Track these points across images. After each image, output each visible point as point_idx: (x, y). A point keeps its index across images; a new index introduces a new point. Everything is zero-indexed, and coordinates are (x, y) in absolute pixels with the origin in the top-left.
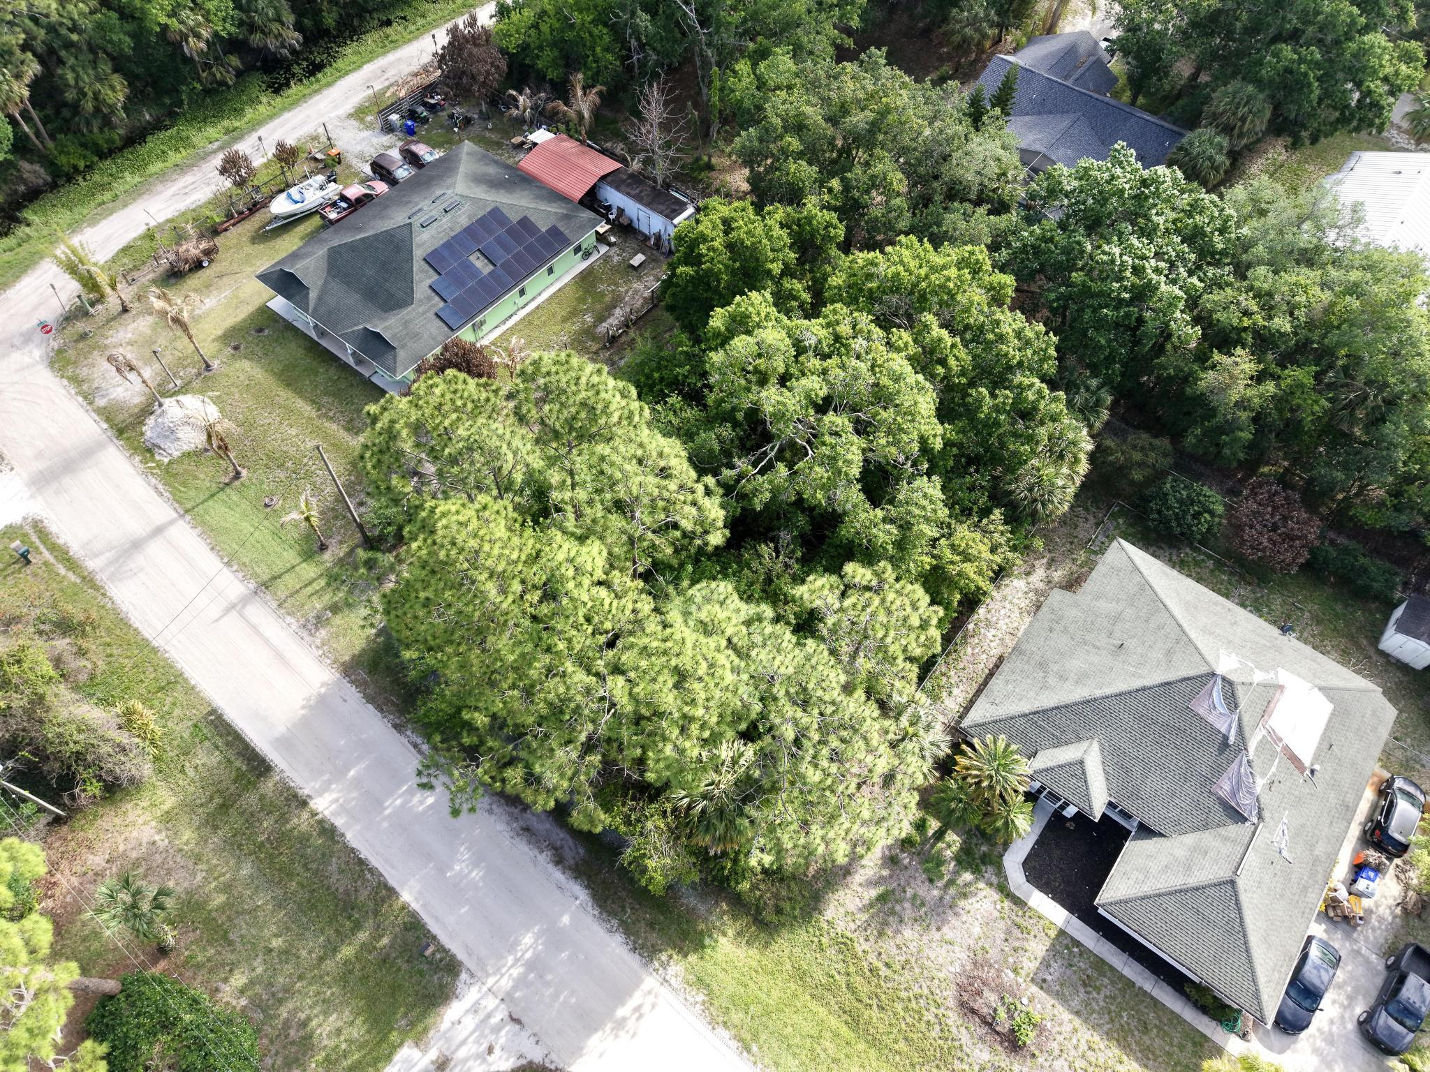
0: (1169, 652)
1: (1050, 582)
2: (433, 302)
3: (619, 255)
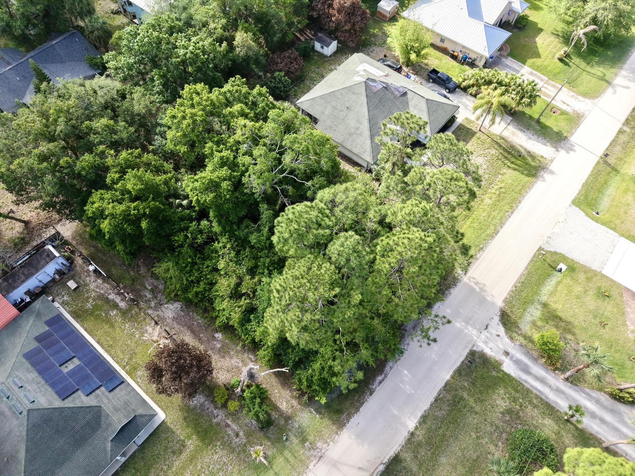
0: (354, 93)
2: (100, 393)
3: (63, 296)
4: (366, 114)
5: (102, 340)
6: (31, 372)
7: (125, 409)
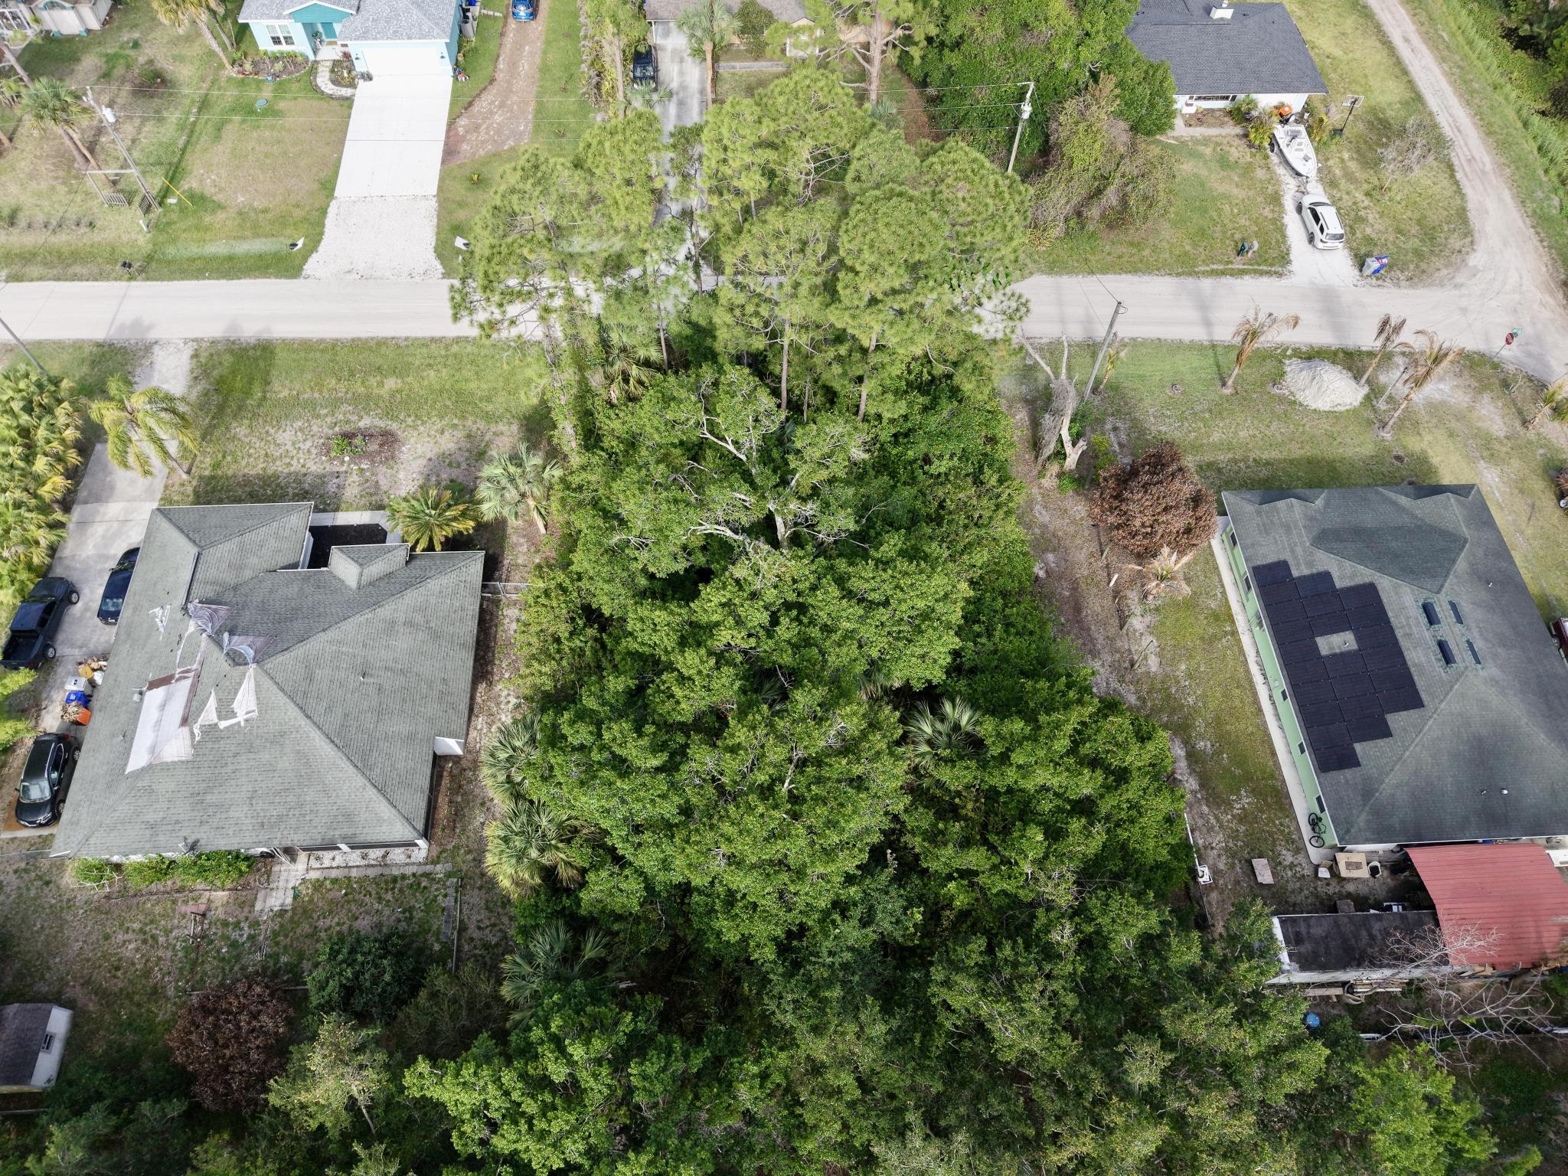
0: (310, 678)
1: (483, 804)
2: (1303, 567)
3: (1292, 866)
4: (359, 619)
5: (1249, 710)
6: (1415, 665)
7: (1272, 523)
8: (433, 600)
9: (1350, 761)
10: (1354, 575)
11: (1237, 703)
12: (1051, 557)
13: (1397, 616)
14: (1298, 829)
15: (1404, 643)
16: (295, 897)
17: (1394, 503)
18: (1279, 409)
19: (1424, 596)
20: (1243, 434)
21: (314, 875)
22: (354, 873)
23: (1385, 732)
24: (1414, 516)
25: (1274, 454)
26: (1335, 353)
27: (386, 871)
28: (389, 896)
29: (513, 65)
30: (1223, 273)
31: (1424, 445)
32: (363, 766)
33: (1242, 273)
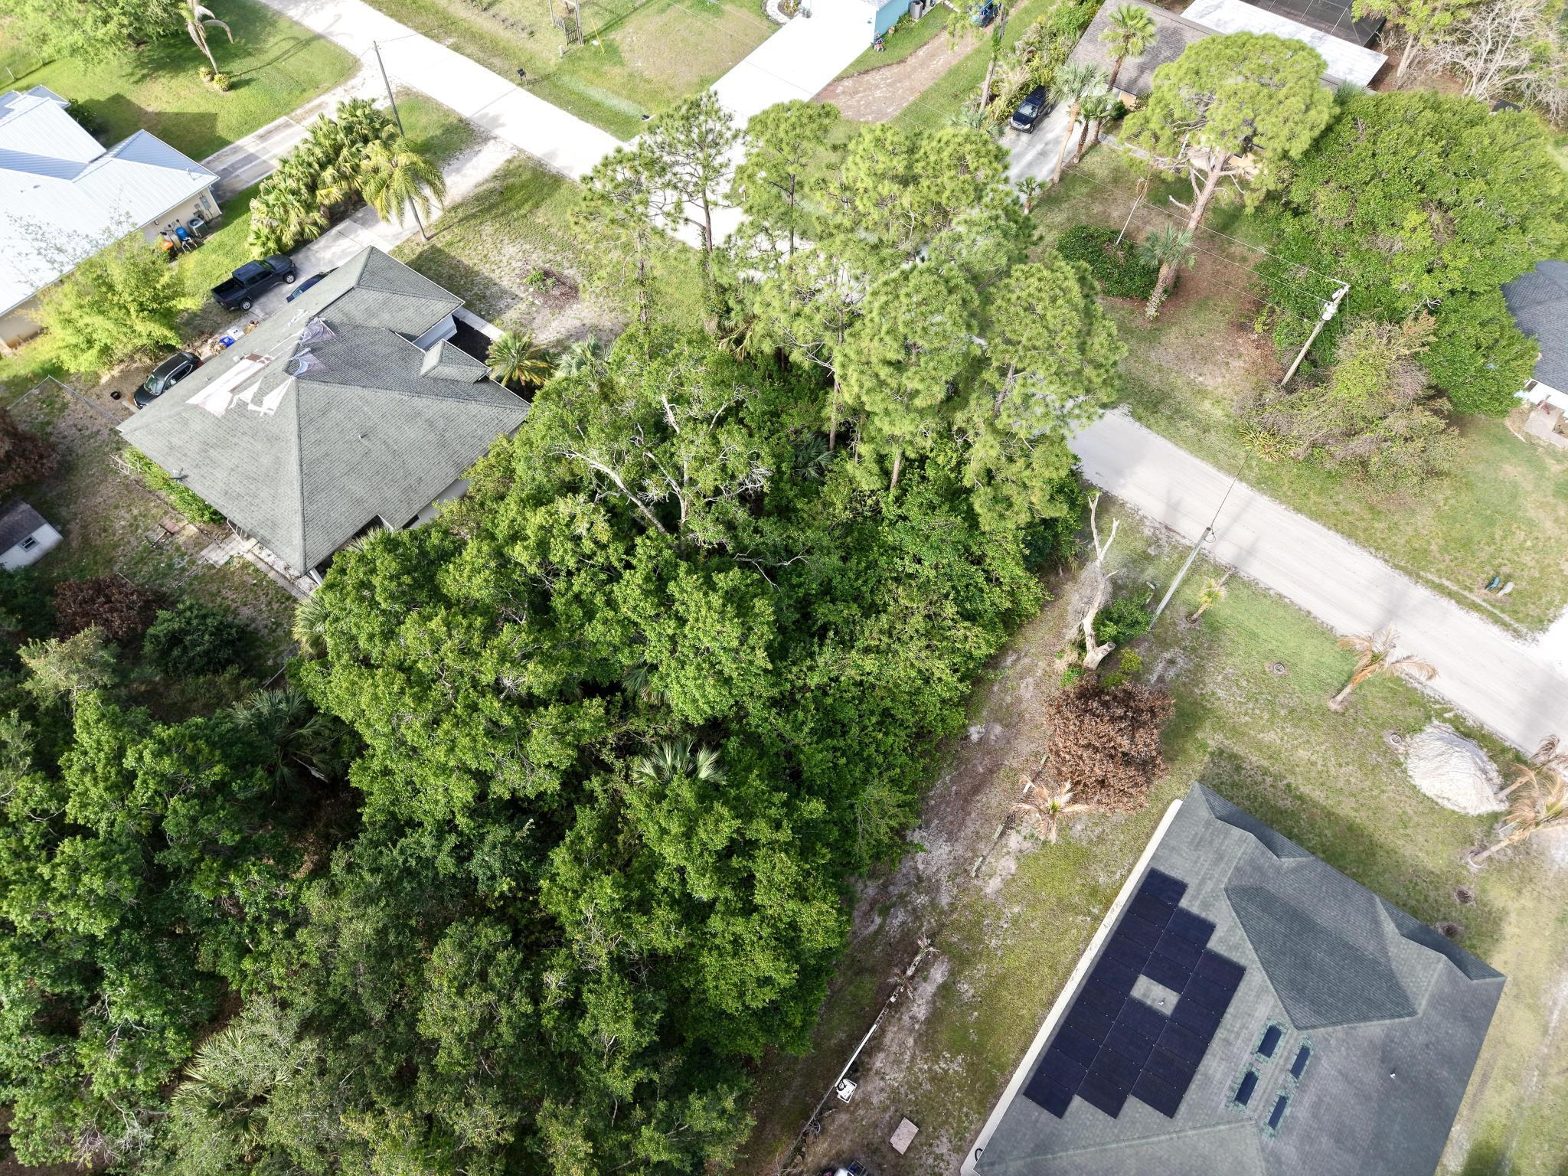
0: (324, 413)
2: (1197, 903)
3: (939, 1157)
4: (396, 395)
5: (1042, 995)
6: (1205, 1075)
7: (1211, 842)
8: (463, 418)
9: (1057, 1106)
10: (1236, 947)
11: (1036, 979)
12: (998, 729)
13: (1234, 1017)
14: (978, 1132)
15: (1215, 1045)
16: (228, 563)
17: (1376, 921)
18: (1374, 758)
19: (1281, 1019)
20: (1303, 753)
21: (250, 557)
22: (272, 575)
23: (1113, 1108)
24: (1384, 950)
25: (1318, 795)
26: (1504, 750)
27: (289, 588)
28: (275, 606)
29: (932, 56)
30: (1450, 595)
31: (1513, 906)
32: (307, 496)
33: (1474, 607)
